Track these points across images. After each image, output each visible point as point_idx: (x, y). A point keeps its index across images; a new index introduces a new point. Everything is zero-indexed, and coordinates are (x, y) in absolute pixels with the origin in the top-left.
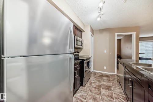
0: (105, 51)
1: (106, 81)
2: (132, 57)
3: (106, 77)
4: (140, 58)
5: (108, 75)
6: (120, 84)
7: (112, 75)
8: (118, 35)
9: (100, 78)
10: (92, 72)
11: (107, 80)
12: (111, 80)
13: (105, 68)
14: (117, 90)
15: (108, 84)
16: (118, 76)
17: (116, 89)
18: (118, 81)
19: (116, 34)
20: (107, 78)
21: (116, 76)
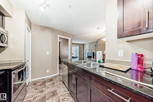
0: (48, 53)
1: (51, 86)
2: (69, 57)
3: (50, 81)
4: (73, 58)
5: (51, 78)
6: (63, 82)
7: (55, 77)
8: (60, 38)
9: (42, 86)
10: (29, 82)
11: (52, 84)
12: (55, 82)
13: (48, 71)
14: (63, 91)
15: (53, 89)
16: (60, 75)
17: (61, 89)
18: (61, 81)
19: (59, 36)
20: (51, 83)
21: (58, 76)
